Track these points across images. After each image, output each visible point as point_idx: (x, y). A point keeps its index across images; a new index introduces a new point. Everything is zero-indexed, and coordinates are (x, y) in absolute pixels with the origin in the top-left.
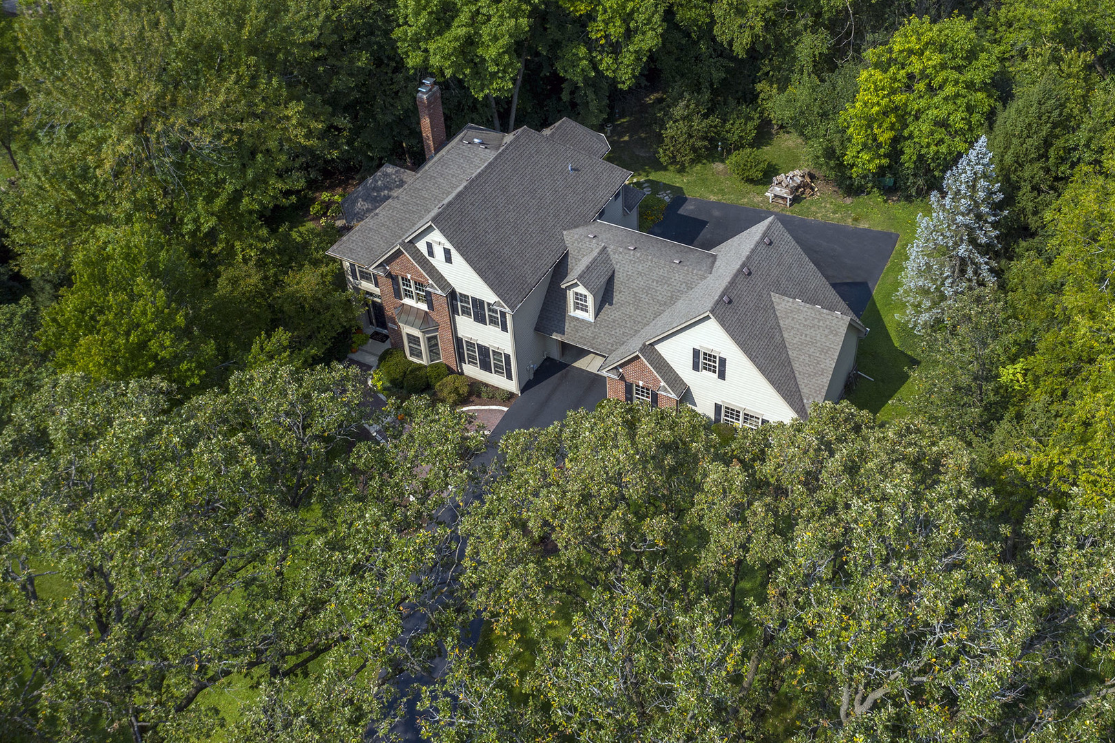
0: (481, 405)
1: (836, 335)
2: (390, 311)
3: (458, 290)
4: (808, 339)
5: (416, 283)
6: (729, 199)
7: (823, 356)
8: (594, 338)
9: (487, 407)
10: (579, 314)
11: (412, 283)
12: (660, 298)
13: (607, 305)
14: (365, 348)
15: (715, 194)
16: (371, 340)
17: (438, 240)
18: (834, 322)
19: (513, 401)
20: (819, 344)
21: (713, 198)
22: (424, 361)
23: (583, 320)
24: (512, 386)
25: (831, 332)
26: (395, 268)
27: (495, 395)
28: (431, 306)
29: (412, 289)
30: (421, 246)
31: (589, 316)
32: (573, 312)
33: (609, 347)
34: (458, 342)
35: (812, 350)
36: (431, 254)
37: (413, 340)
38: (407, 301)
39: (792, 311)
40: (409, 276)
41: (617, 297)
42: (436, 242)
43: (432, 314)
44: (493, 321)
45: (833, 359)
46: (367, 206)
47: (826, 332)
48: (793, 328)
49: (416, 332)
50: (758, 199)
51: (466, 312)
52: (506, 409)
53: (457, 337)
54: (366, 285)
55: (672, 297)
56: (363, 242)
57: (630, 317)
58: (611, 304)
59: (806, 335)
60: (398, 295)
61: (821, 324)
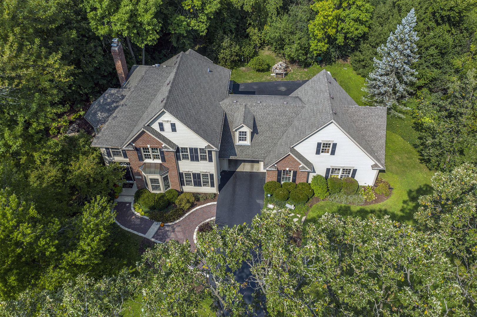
0: (201, 204)
1: (382, 117)
2: (136, 169)
3: (180, 146)
4: (368, 123)
5: (152, 149)
6: (256, 80)
7: (379, 130)
8: (253, 153)
9: (205, 205)
10: (242, 143)
11: (150, 150)
12: (283, 123)
13: (255, 134)
14: (122, 193)
15: (249, 79)
16: (124, 189)
17: (166, 119)
18: (380, 111)
19: (217, 197)
20: (374, 125)
21: (250, 81)
22: (162, 191)
23: (244, 146)
24: (214, 190)
25: (379, 117)
26: (139, 144)
27: (207, 197)
28: (163, 160)
29: (151, 153)
30: (155, 126)
31: (248, 142)
32: (238, 142)
33: (263, 155)
34: (181, 175)
35: (372, 128)
36: (162, 129)
37: (153, 181)
38: (147, 161)
39: (356, 112)
40: (149, 146)
41: (259, 129)
42: (165, 121)
43: (165, 164)
44: (203, 158)
45: (384, 130)
46: (105, 115)
47: (377, 118)
48: (359, 120)
49: (157, 177)
50: (269, 78)
51: (185, 157)
52: (216, 203)
53: (179, 173)
54: (117, 159)
55: (289, 121)
56: (112, 134)
57: (269, 137)
58: (257, 133)
59: (367, 122)
60: (141, 159)
61: (373, 114)
